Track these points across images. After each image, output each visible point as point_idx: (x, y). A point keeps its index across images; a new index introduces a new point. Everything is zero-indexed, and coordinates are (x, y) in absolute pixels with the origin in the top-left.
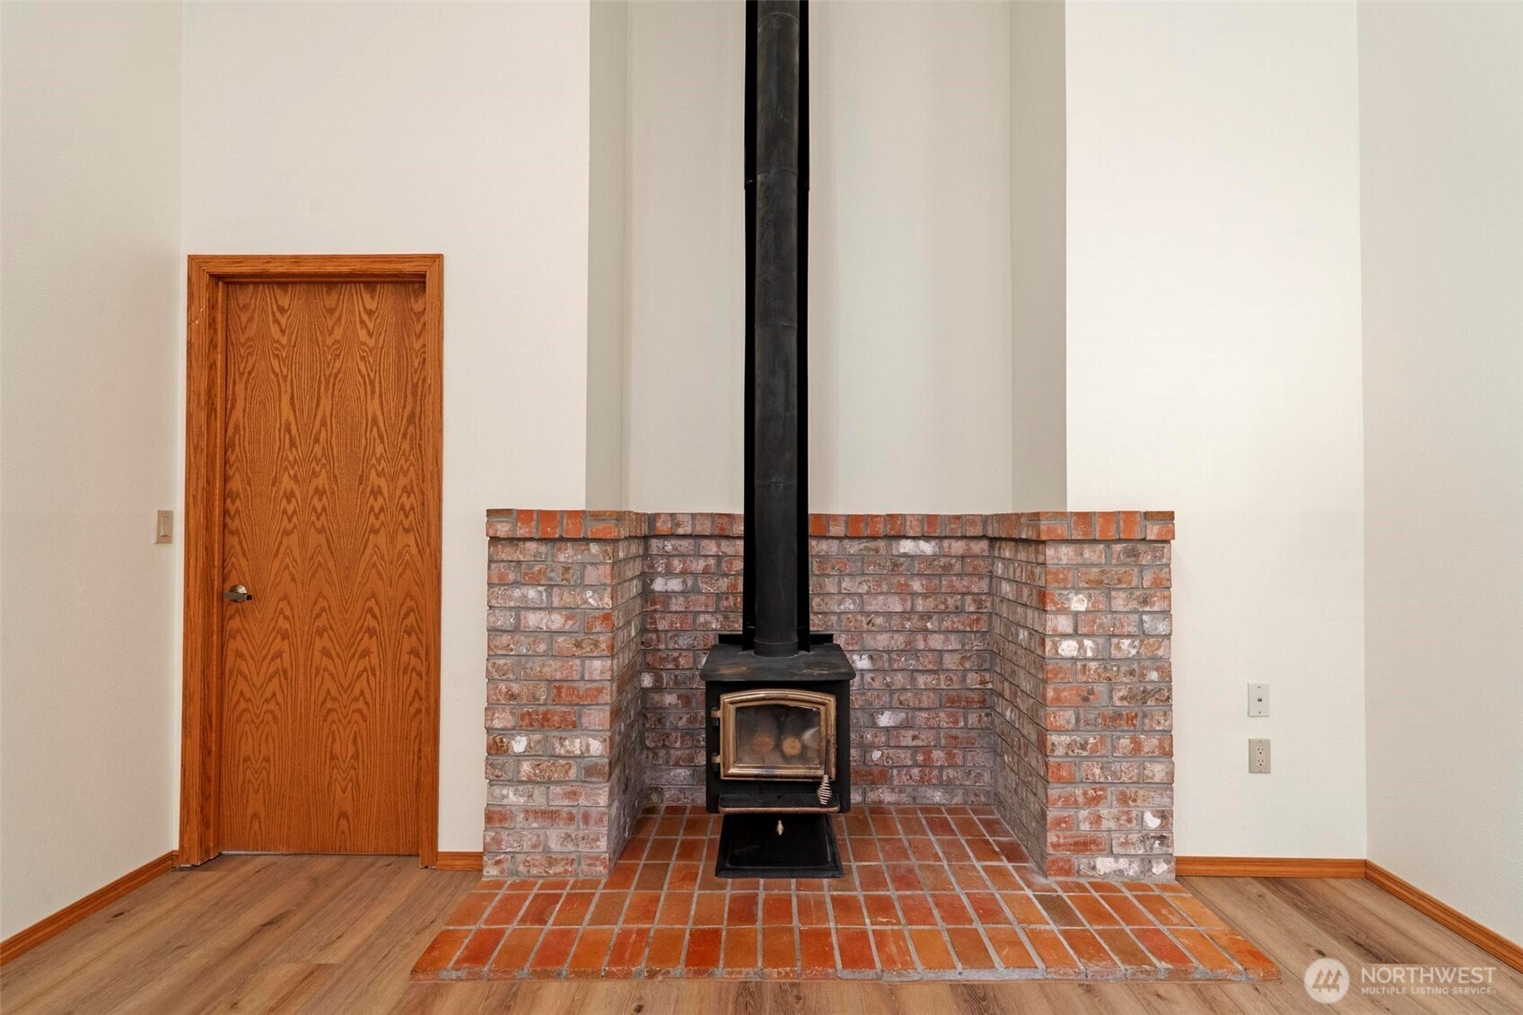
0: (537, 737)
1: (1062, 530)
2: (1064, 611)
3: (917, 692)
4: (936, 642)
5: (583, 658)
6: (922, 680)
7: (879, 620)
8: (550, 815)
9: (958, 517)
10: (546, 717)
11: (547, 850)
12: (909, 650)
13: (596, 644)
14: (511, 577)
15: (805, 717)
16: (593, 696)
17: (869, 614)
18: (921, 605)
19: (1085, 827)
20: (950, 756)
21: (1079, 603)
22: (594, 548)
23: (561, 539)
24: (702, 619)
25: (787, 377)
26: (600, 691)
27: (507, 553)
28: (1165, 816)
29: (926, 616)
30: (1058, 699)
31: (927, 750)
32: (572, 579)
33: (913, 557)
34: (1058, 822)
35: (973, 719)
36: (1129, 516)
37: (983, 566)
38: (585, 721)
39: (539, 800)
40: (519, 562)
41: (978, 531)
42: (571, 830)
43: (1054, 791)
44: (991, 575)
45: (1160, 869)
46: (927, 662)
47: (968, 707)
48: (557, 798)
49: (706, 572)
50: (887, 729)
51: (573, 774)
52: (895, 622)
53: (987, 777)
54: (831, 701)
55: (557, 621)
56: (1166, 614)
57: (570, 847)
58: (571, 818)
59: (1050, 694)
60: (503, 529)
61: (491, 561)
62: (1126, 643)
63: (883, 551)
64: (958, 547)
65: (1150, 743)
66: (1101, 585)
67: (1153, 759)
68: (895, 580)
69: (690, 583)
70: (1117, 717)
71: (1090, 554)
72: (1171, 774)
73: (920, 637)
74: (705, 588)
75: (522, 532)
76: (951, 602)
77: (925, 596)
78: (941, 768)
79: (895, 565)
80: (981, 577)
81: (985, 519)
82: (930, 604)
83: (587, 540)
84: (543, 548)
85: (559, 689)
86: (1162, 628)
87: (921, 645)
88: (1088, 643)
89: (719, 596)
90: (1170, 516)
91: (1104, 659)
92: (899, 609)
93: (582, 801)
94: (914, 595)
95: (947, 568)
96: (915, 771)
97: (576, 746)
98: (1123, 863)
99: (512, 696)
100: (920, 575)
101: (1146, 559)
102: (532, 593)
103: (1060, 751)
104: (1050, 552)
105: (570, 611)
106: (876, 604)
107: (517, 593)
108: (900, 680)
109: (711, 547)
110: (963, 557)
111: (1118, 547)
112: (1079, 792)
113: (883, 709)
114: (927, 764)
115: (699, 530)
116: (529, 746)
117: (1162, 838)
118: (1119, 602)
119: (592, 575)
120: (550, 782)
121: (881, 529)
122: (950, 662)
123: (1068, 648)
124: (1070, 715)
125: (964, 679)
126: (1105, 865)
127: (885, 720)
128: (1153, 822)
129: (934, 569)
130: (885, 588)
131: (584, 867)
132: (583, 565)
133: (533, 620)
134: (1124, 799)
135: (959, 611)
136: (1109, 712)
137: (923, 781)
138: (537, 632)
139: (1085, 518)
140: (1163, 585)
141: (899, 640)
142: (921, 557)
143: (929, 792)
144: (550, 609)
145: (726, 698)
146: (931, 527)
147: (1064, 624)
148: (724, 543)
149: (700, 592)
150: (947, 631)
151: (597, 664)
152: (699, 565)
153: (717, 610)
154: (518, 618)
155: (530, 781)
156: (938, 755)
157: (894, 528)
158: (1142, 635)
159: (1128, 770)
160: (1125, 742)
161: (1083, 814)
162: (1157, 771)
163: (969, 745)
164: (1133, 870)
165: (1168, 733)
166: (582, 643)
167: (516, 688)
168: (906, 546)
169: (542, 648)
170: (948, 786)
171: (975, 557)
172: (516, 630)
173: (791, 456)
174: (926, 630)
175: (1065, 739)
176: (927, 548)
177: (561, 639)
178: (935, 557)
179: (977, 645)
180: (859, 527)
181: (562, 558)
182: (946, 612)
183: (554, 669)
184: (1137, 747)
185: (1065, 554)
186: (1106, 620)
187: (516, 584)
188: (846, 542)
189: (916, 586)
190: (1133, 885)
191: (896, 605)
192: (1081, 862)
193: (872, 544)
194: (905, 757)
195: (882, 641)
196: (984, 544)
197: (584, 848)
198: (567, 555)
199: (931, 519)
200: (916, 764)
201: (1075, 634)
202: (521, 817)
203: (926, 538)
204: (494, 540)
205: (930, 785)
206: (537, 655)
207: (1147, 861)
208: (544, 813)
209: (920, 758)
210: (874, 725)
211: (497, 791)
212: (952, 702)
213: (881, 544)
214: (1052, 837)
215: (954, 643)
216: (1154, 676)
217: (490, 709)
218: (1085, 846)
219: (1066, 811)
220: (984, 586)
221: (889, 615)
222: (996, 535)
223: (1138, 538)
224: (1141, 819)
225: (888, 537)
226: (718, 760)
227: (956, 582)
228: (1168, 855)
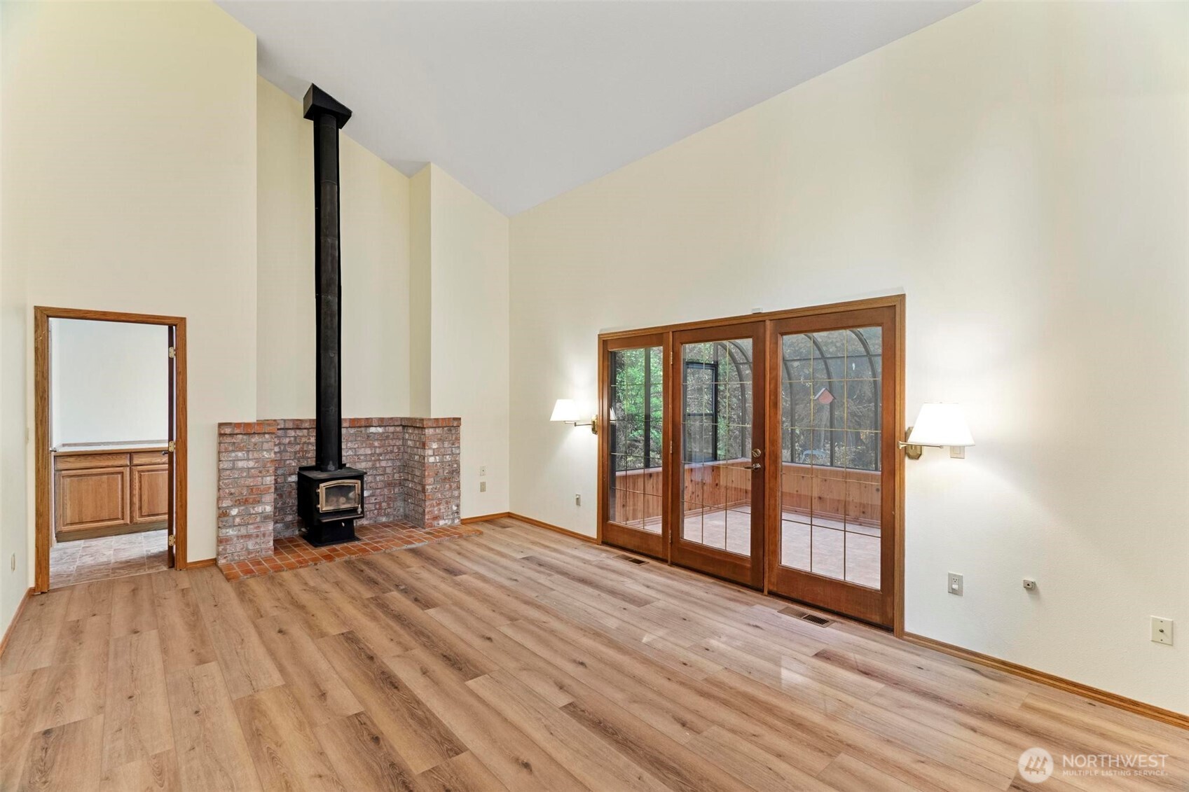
0: (243, 508)
1: (430, 424)
2: (430, 448)
3: (376, 483)
4: (384, 464)
5: (262, 477)
6: (378, 478)
7: (362, 457)
8: (248, 536)
9: (392, 418)
10: (246, 500)
11: (247, 549)
12: (374, 468)
13: (268, 471)
14: (231, 448)
15: (351, 488)
16: (266, 491)
17: (358, 455)
18: (378, 451)
19: (436, 512)
20: (388, 504)
21: (435, 446)
22: (267, 436)
23: (254, 433)
24: (288, 462)
25: (335, 373)
26: (270, 488)
27: (229, 440)
28: (458, 506)
29: (380, 454)
30: (429, 475)
31: (380, 503)
32: (257, 448)
33: (375, 434)
34: (429, 512)
35: (396, 490)
36: (449, 419)
37: (400, 436)
38: (263, 500)
39: (243, 531)
40: (234, 443)
41: (399, 423)
42: (258, 540)
43: (427, 503)
44: (403, 439)
45: (457, 521)
46: (380, 471)
47: (395, 486)
48: (252, 529)
49: (290, 443)
50: (365, 497)
51: (258, 520)
52: (368, 458)
53: (402, 509)
54: (359, 482)
55: (251, 464)
56: (459, 447)
57: (257, 547)
58: (257, 536)
59: (426, 474)
60: (228, 431)
61: (220, 443)
62: (448, 457)
63: (363, 432)
64: (391, 429)
65: (454, 485)
66: (441, 440)
67: (455, 490)
68: (368, 442)
69: (282, 448)
70: (445, 478)
71: (437, 431)
72: (460, 494)
73: (377, 463)
74: (289, 449)
75: (237, 431)
76: (389, 449)
77: (379, 447)
78: (385, 509)
79: (368, 437)
80: (400, 439)
81: (402, 419)
82: (381, 450)
83: (265, 433)
84: (245, 437)
85: (252, 489)
86: (458, 452)
87: (378, 465)
88: (437, 457)
89: (295, 453)
90: (460, 419)
91: (442, 462)
92: (370, 453)
93: (262, 529)
94: (375, 447)
95: (387, 437)
96: (376, 511)
97: (259, 509)
98: (447, 521)
99: (231, 494)
100: (377, 440)
101: (453, 432)
102: (240, 454)
103: (429, 491)
104: (426, 431)
105: (257, 461)
106: (361, 451)
107: (233, 454)
108: (370, 479)
109: (292, 433)
110: (393, 433)
111: (446, 429)
112: (434, 502)
114: (380, 508)
115: (287, 426)
116: (239, 512)
117: (457, 513)
118: (446, 445)
119: (266, 446)
120: (248, 524)
121: (363, 423)
122: (388, 471)
123: (432, 459)
124: (432, 479)
125: (393, 477)
126: (442, 523)
127: (365, 494)
128: (455, 508)
129: (383, 438)
130: (364, 445)
131: (264, 553)
132: (263, 442)
133: (240, 464)
134: (447, 503)
135: (392, 452)
136: (443, 478)
137: (379, 514)
138: (242, 469)
139: (437, 420)
140: (458, 439)
141: (370, 464)
142: (378, 433)
143: (381, 518)
144: (248, 460)
145: (322, 485)
146: (382, 422)
147: (430, 452)
148: (298, 431)
149: (287, 451)
150: (388, 460)
151: (268, 478)
152: (287, 440)
153: (295, 458)
154: (234, 464)
155: (239, 525)
156: (384, 505)
157: (368, 423)
158: (452, 454)
159: (448, 494)
160: (447, 486)
161: (436, 509)
162: (456, 493)
163: (395, 500)
164: (449, 523)
165: (459, 482)
166: (262, 471)
167: (233, 491)
168: (373, 430)
169: (245, 474)
170: (387, 515)
171: (397, 432)
172: (233, 469)
173: (336, 400)
174: (379, 460)
175: (431, 487)
176: (380, 430)
177: (253, 471)
178: (383, 433)
179: (398, 463)
180: (355, 423)
181: (253, 440)
182: (387, 453)
183: (250, 482)
184: (451, 486)
185: (431, 431)
186: (442, 450)
187: (233, 451)
188: (349, 429)
189: (376, 444)
190: (449, 526)
191: (368, 451)
192: (435, 523)
193: (359, 429)
194: (372, 507)
196: (401, 428)
197: (263, 546)
198: (255, 439)
199: (382, 420)
200: (376, 509)
201: (434, 455)
202: (235, 539)
203: (380, 426)
204: (221, 435)
205: (381, 516)
206: (243, 477)
207: (453, 520)
208: (246, 536)
209: (377, 506)
211: (224, 531)
212: (389, 485)
213: (363, 429)
214: (427, 517)
215: (390, 464)
216: (455, 466)
217: (219, 499)
218: (436, 518)
219: (431, 508)
220: (400, 442)
221: (366, 455)
222: (412, 425)
223: (451, 426)
224: (452, 508)
225: (366, 427)
226: (319, 506)
227: (391, 441)
228: (459, 518)
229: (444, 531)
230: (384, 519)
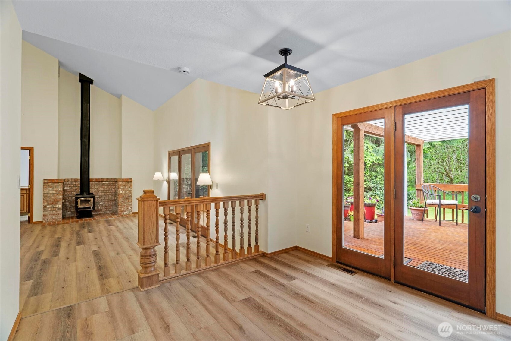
0: (51, 205)
1: (120, 180)
2: (121, 188)
3: (105, 200)
4: (108, 194)
5: (58, 196)
6: (106, 198)
7: (100, 191)
8: (53, 214)
9: (111, 179)
10: (52, 203)
11: (53, 218)
12: (104, 195)
13: (60, 194)
14: (47, 187)
15: (90, 201)
16: (60, 201)
17: (98, 191)
18: (106, 189)
19: (123, 209)
20: (110, 207)
21: (122, 188)
22: (60, 184)
23: (55, 183)
24: (73, 192)
25: (87, 163)
26: (61, 200)
27: (46, 184)
28: (131, 208)
29: (107, 191)
30: (120, 197)
31: (107, 207)
32: (56, 187)
33: (105, 184)
34: (120, 209)
35: (113, 202)
36: (128, 179)
37: (115, 185)
38: (58, 203)
39: (51, 213)
40: (48, 186)
41: (114, 180)
42: (56, 216)
43: (119, 207)
44: (116, 186)
45: (131, 213)
46: (107, 196)
47: (113, 201)
48: (54, 212)
49: (73, 186)
50: (101, 205)
51: (57, 209)
52: (102, 191)
53: (115, 209)
54: (92, 199)
55: (54, 192)
56: (132, 188)
57: (56, 218)
58: (56, 214)
59: (119, 197)
60: (46, 182)
61: (44, 185)
62: (127, 191)
63: (101, 183)
64: (111, 182)
65: (130, 201)
66: (125, 186)
68: (102, 187)
69: (71, 188)
70: (126, 199)
71: (123, 183)
72: (132, 204)
73: (106, 193)
74: (73, 188)
75: (49, 182)
76: (110, 189)
77: (107, 188)
78: (109, 209)
79: (102, 185)
80: (114, 186)
81: (115, 179)
82: (107, 189)
83: (59, 183)
84: (52, 184)
85: (54, 200)
86: (131, 190)
87: (106, 194)
88: (123, 192)
89: (75, 189)
90: (132, 179)
91: (125, 193)
92: (103, 190)
93: (58, 212)
94: (105, 188)
95: (110, 185)
97: (57, 206)
98: (127, 213)
99: (47, 201)
100: (106, 186)
101: (130, 183)
102: (50, 189)
103: (120, 202)
104: (119, 183)
105: (56, 191)
106: (100, 189)
107: (48, 189)
108: (103, 198)
109: (74, 183)
110: (112, 183)
111: (126, 182)
112: (122, 206)
113: (101, 202)
114: (107, 208)
115: (72, 181)
116: (50, 207)
117: (131, 210)
118: (127, 187)
119: (59, 187)
120: (53, 210)
121: (100, 180)
122: (110, 196)
123: (121, 192)
124: (121, 199)
125: (112, 198)
126: (125, 213)
127: (101, 203)
128: (130, 208)
129: (107, 185)
130: (101, 187)
131: (58, 220)
132: (58, 186)
133: (50, 192)
134: (127, 206)
135: (111, 190)
136: (125, 198)
138: (51, 194)
139: (123, 179)
140: (131, 186)
141: (103, 194)
142: (106, 184)
144: (53, 191)
145: (79, 199)
146: (107, 180)
147: (121, 190)
148: (76, 183)
149: (72, 189)
150: (110, 192)
151: (60, 197)
152: (72, 185)
153: (75, 191)
154: (48, 192)
155: (50, 211)
156: (108, 207)
157: (102, 180)
158: (129, 190)
159: (127, 204)
160: (127, 201)
161: (122, 208)
162: (131, 203)
163: (113, 206)
164: (128, 213)
165: (132, 200)
166: (58, 194)
167: (48, 200)
168: (104, 182)
169: (52, 195)
170: (110, 211)
171: (114, 183)
172: (48, 193)
173: (87, 173)
174: (107, 192)
175: (121, 201)
176: (107, 183)
177: (55, 194)
178: (108, 184)
179: (114, 194)
180: (97, 180)
181: (55, 185)
182: (110, 190)
183: (54, 198)
184: (128, 201)
185: (121, 183)
186: (125, 189)
187: (48, 188)
188: (95, 182)
189: (105, 187)
190: (128, 215)
191: (102, 189)
192: (122, 213)
193: (99, 182)
194: (104, 208)
195: (101, 194)
196: (115, 182)
197: (58, 218)
198: (56, 184)
199: (108, 179)
200: (105, 209)
201: (122, 191)
202: (49, 215)
203: (107, 181)
204: (44, 183)
205: (108, 211)
206: (51, 196)
207: (129, 212)
208: (52, 214)
209: (106, 208)
210: (99, 204)
211: (45, 212)
212: (110, 201)
213: (100, 182)
214: (119, 211)
215: (111, 194)
216: (130, 194)
217: (44, 202)
218: (123, 211)
219: (120, 208)
220: (115, 187)
221: (101, 191)
222: (116, 181)
223: (129, 181)
224: (129, 208)
225: (102, 181)
226: (78, 206)
227: (111, 186)
228: (132, 212)
229: (127, 216)
230: (108, 212)
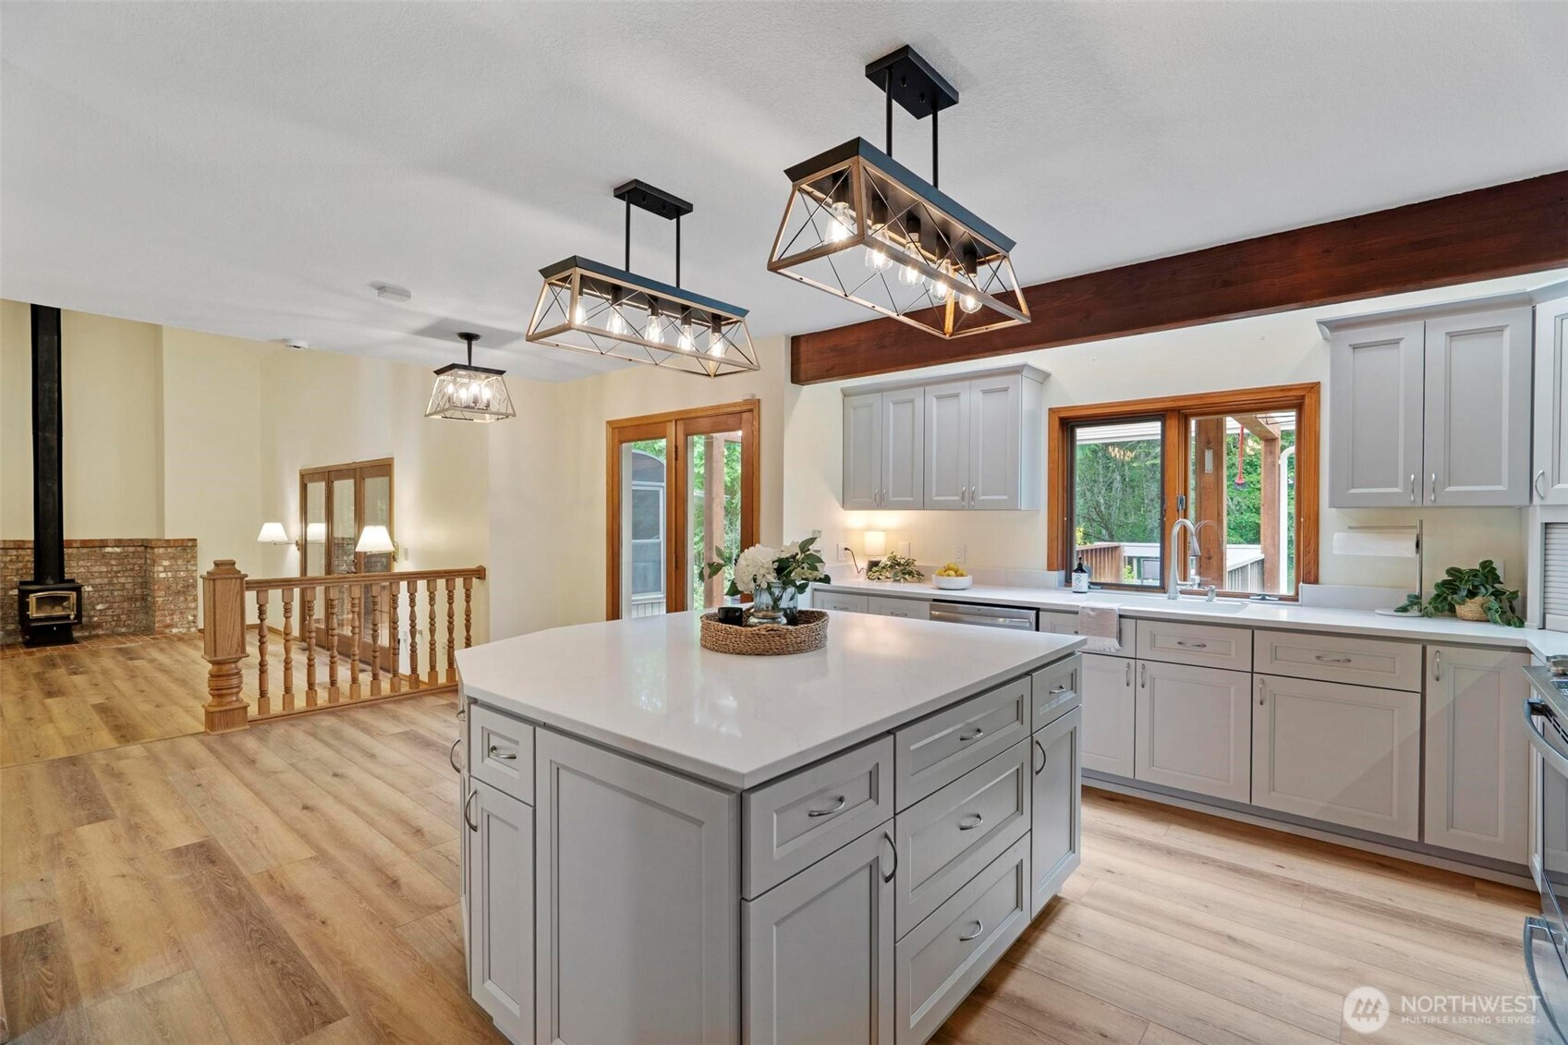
1: (159, 544)
2: (161, 565)
3: (114, 597)
4: (122, 580)
6: (116, 593)
7: (96, 574)
9: (131, 540)
12: (111, 583)
15: (65, 598)
17: (92, 572)
18: (115, 568)
19: (169, 621)
20: (129, 616)
21: (166, 563)
24: (8, 578)
28: (195, 616)
29: (119, 572)
30: (159, 588)
31: (118, 616)
33: (112, 553)
34: (159, 621)
35: (138, 604)
36: (182, 540)
37: (142, 555)
41: (140, 544)
43: (157, 614)
44: (146, 558)
45: (193, 630)
46: (118, 587)
47: (136, 600)
50: (100, 610)
52: (104, 574)
53: (144, 622)
54: (74, 594)
56: (196, 565)
59: (156, 587)
62: (182, 573)
64: (132, 549)
65: (190, 598)
66: (174, 558)
67: (191, 602)
68: (103, 561)
70: (179, 592)
71: (169, 550)
73: (115, 579)
74: (11, 567)
76: (128, 567)
77: (117, 566)
78: (125, 621)
79: (103, 556)
80: (142, 558)
81: (143, 540)
82: (119, 568)
86: (194, 568)
87: (115, 581)
88: (169, 573)
89: (19, 569)
90: (195, 540)
91: (174, 577)
92: (106, 570)
94: (112, 565)
95: (127, 556)
96: (114, 623)
98: (181, 630)
100: (115, 559)
101: (189, 551)
103: (159, 602)
104: (156, 550)
106: (95, 569)
108: (106, 593)
109: (15, 552)
110: (134, 553)
111: (179, 548)
112: (166, 613)
113: (98, 604)
114: (119, 620)
115: (7, 546)
117: (194, 622)
118: (180, 562)
121: (97, 544)
122: (128, 586)
123: (163, 575)
124: (163, 593)
125: (134, 591)
126: (175, 631)
127: (99, 607)
128: (191, 618)
129: (122, 557)
130: (99, 563)
134: (181, 613)
135: (132, 570)
136: (176, 591)
137: (116, 625)
139: (168, 541)
140: (194, 557)
141: (106, 580)
142: (117, 553)
143: (119, 629)
145: (30, 595)
146: (119, 543)
148: (21, 551)
149: (8, 568)
150: (126, 577)
152: (6, 558)
156: (123, 617)
157: (103, 544)
158: (187, 570)
159: (183, 606)
160: (182, 598)
161: (168, 618)
162: (193, 605)
163: (137, 613)
164: (184, 631)
168: (108, 550)
170: (128, 626)
171: (139, 552)
173: (55, 523)
174: (117, 577)
175: (162, 599)
176: (118, 550)
178: (122, 553)
179: (140, 580)
180: (85, 543)
182: (127, 570)
184: (186, 599)
185: (161, 550)
186: (176, 567)
189: (113, 562)
190: (185, 634)
191: (104, 569)
192: (167, 631)
193: (92, 549)
194: (109, 619)
195: (98, 581)
196: (143, 548)
199: (120, 541)
200: (114, 621)
201: (165, 571)
203: (118, 547)
205: (120, 626)
207: (189, 628)
209: (115, 618)
210: (95, 609)
212: (131, 599)
213: (97, 549)
214: (157, 625)
215: (130, 580)
218: (168, 626)
219: (160, 618)
220: (143, 561)
221: (100, 572)
222: (146, 545)
223: (186, 547)
224: (187, 618)
225: (100, 547)
226: (29, 613)
227: (131, 561)
228: (196, 627)
229: (181, 639)
230: (123, 630)
